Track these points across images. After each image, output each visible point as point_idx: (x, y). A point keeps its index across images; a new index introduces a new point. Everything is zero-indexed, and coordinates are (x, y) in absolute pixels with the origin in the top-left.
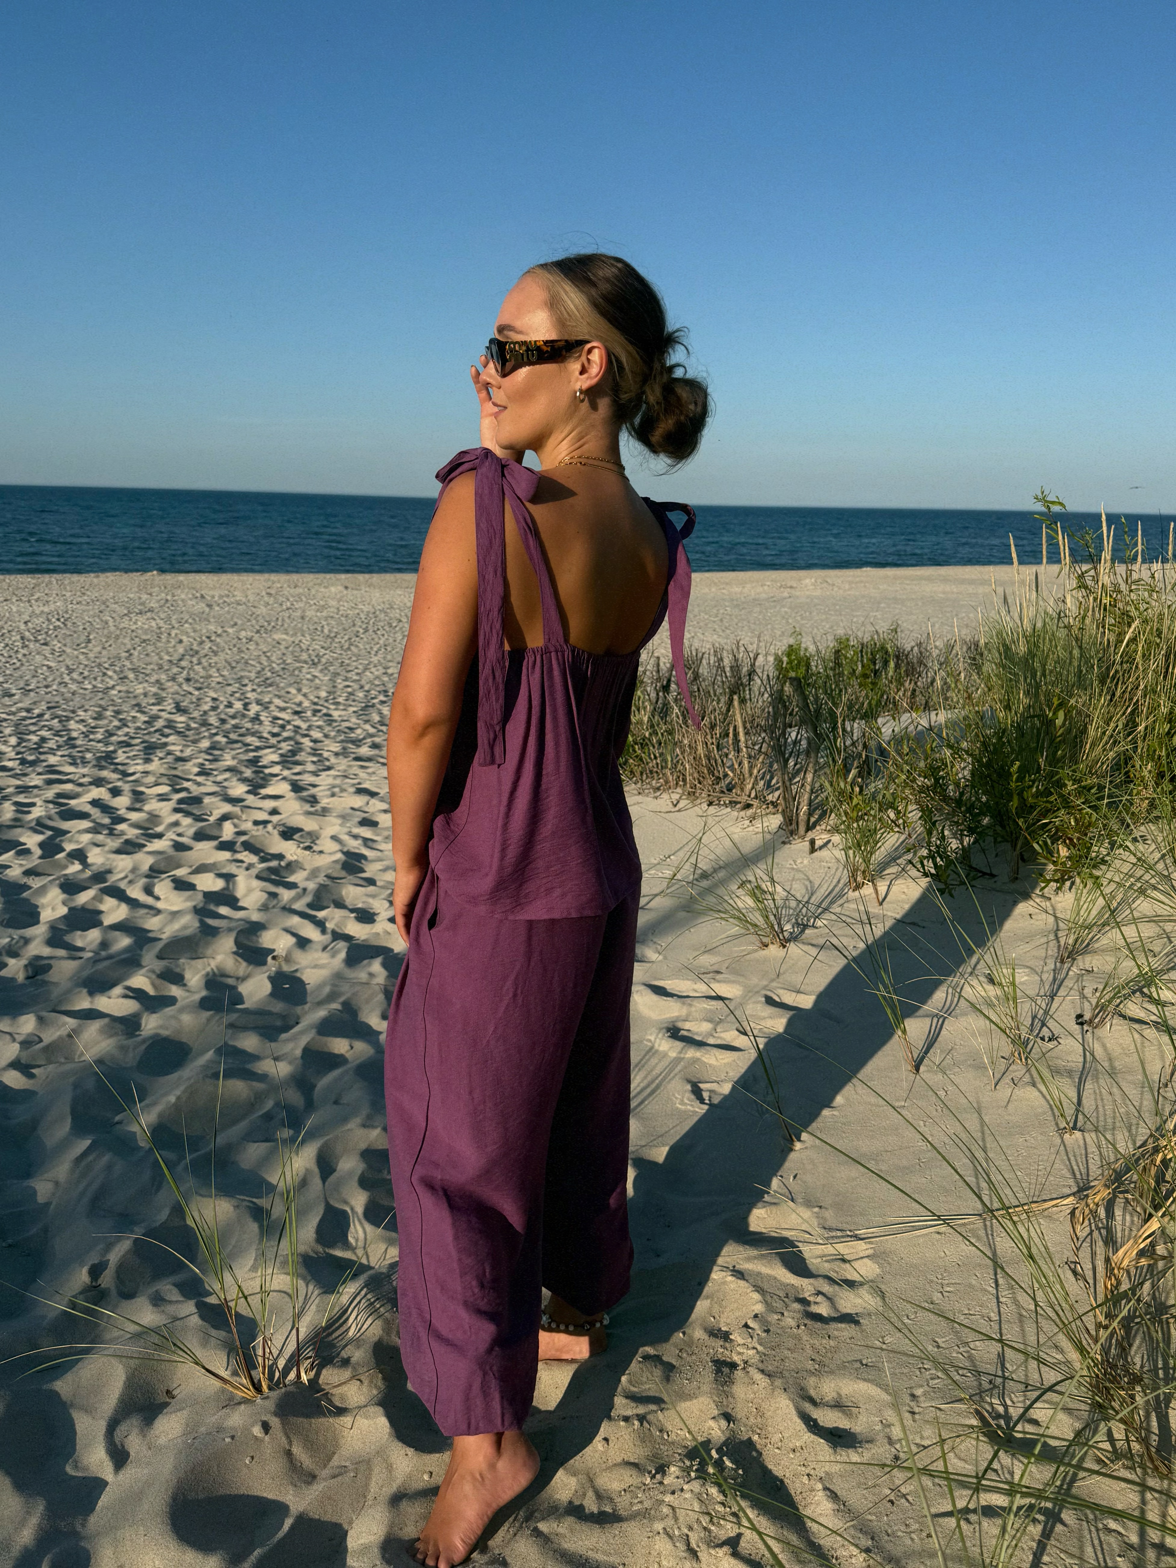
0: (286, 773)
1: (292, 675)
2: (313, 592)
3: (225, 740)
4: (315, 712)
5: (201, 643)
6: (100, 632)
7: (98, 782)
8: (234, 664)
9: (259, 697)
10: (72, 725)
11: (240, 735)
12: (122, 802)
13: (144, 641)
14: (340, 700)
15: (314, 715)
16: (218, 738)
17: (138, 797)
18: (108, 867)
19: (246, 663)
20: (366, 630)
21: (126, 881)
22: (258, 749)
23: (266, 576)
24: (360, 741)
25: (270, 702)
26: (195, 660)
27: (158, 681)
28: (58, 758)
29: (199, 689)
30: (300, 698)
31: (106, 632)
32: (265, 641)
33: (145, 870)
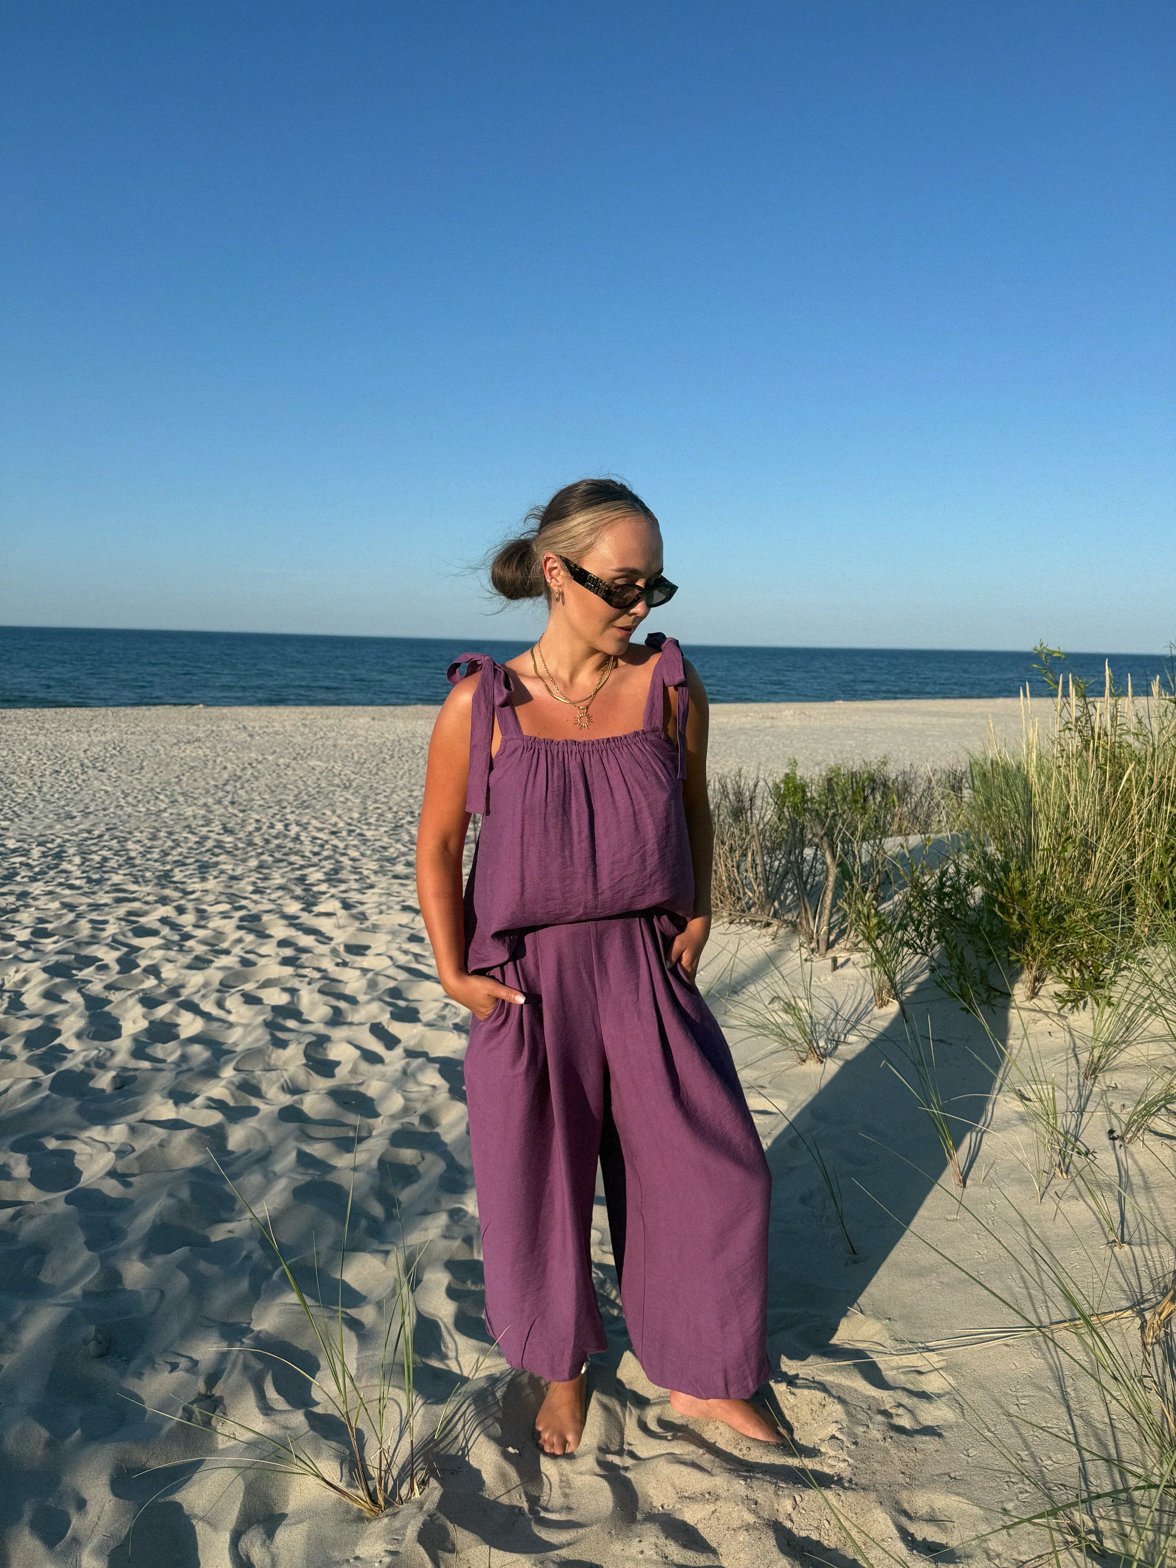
0: (333, 891)
1: (326, 797)
2: (344, 722)
3: (270, 859)
4: (350, 832)
5: (244, 769)
6: (152, 759)
7: (164, 901)
8: (273, 788)
9: (298, 818)
10: (130, 845)
11: (285, 854)
12: (188, 919)
13: (192, 768)
14: (372, 820)
15: (349, 835)
16: (264, 857)
17: (202, 914)
18: (181, 982)
19: (285, 787)
20: (392, 757)
21: (200, 994)
22: (302, 867)
23: (301, 708)
24: (395, 859)
25: (308, 823)
26: (238, 785)
27: (205, 804)
28: (122, 877)
29: (243, 811)
30: (334, 819)
31: (157, 759)
32: (301, 767)
33: (216, 985)
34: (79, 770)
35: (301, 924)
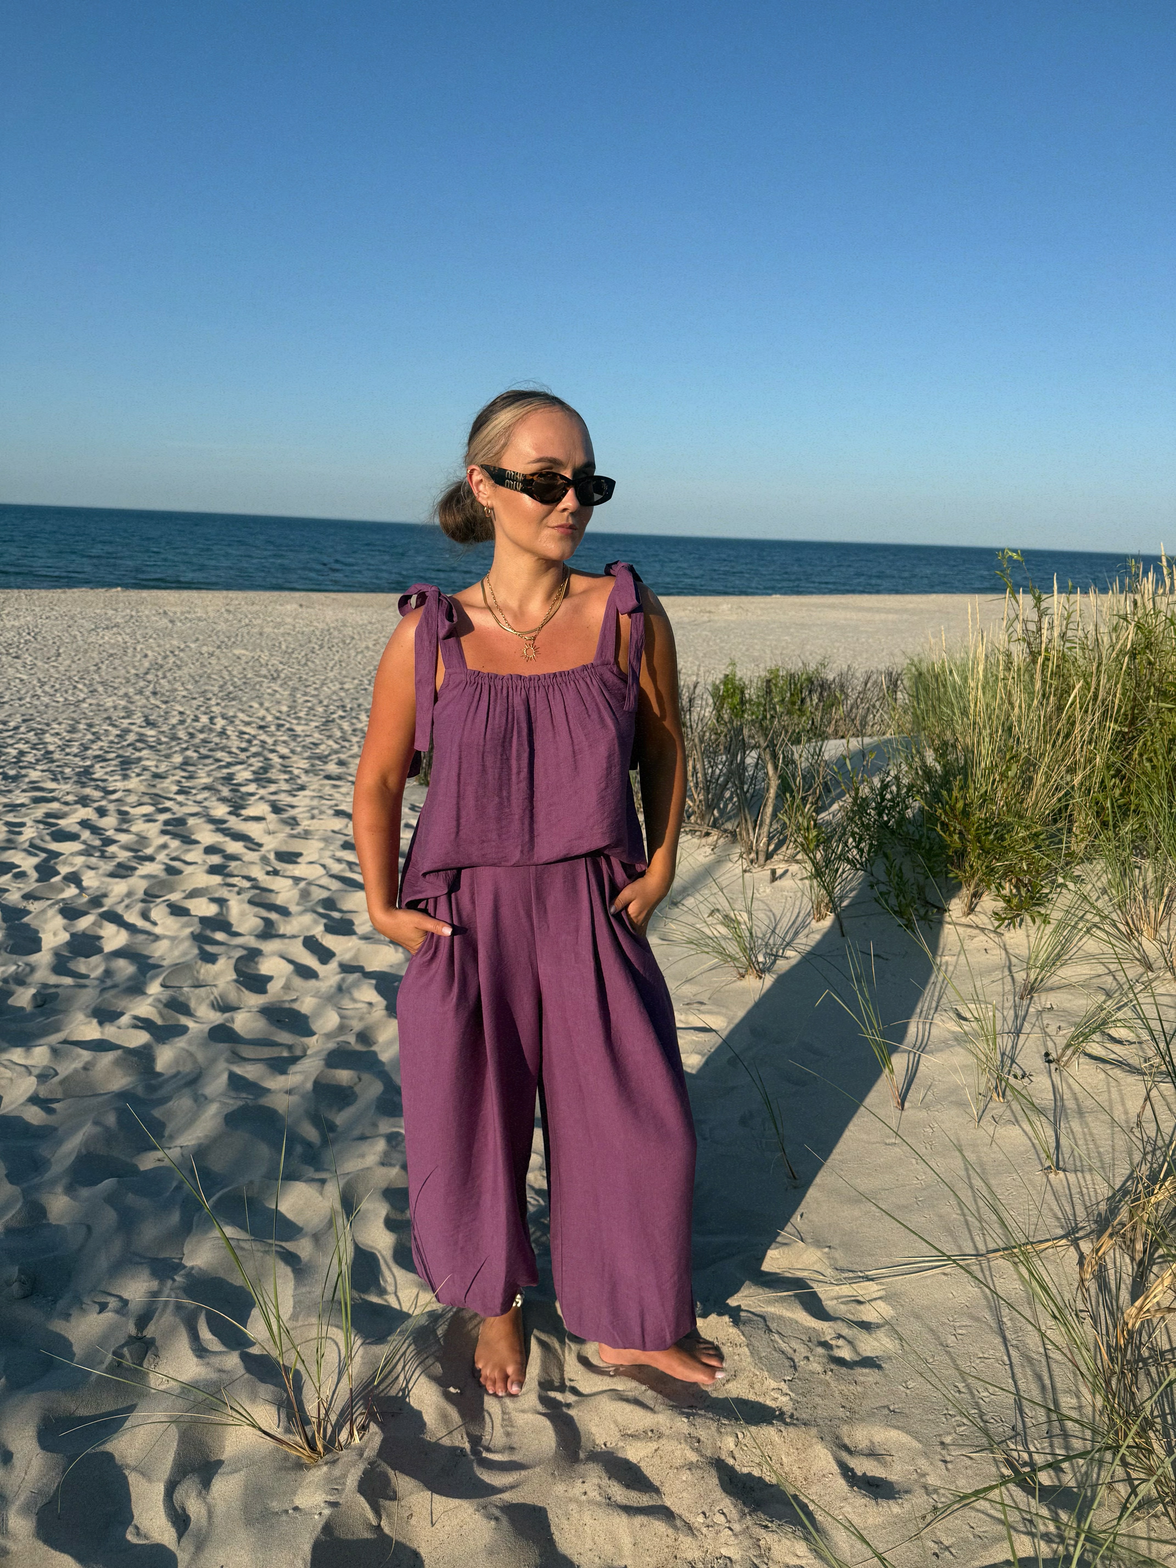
0: (262, 792)
1: (253, 689)
2: (270, 609)
3: (195, 755)
4: (279, 726)
5: (165, 657)
6: (69, 646)
7: (84, 801)
8: (197, 678)
9: (224, 711)
10: (48, 738)
11: (211, 750)
12: (109, 822)
13: (111, 655)
14: (302, 714)
15: (278, 730)
16: (189, 753)
17: (124, 817)
18: (103, 891)
19: (209, 677)
20: (321, 647)
21: (123, 904)
22: (229, 765)
23: (225, 593)
24: (326, 757)
25: (235, 717)
26: (160, 674)
27: (126, 695)
28: (39, 773)
29: (166, 702)
30: (262, 712)
31: (75, 646)
32: (226, 656)
33: (140, 894)
35: (229, 829)
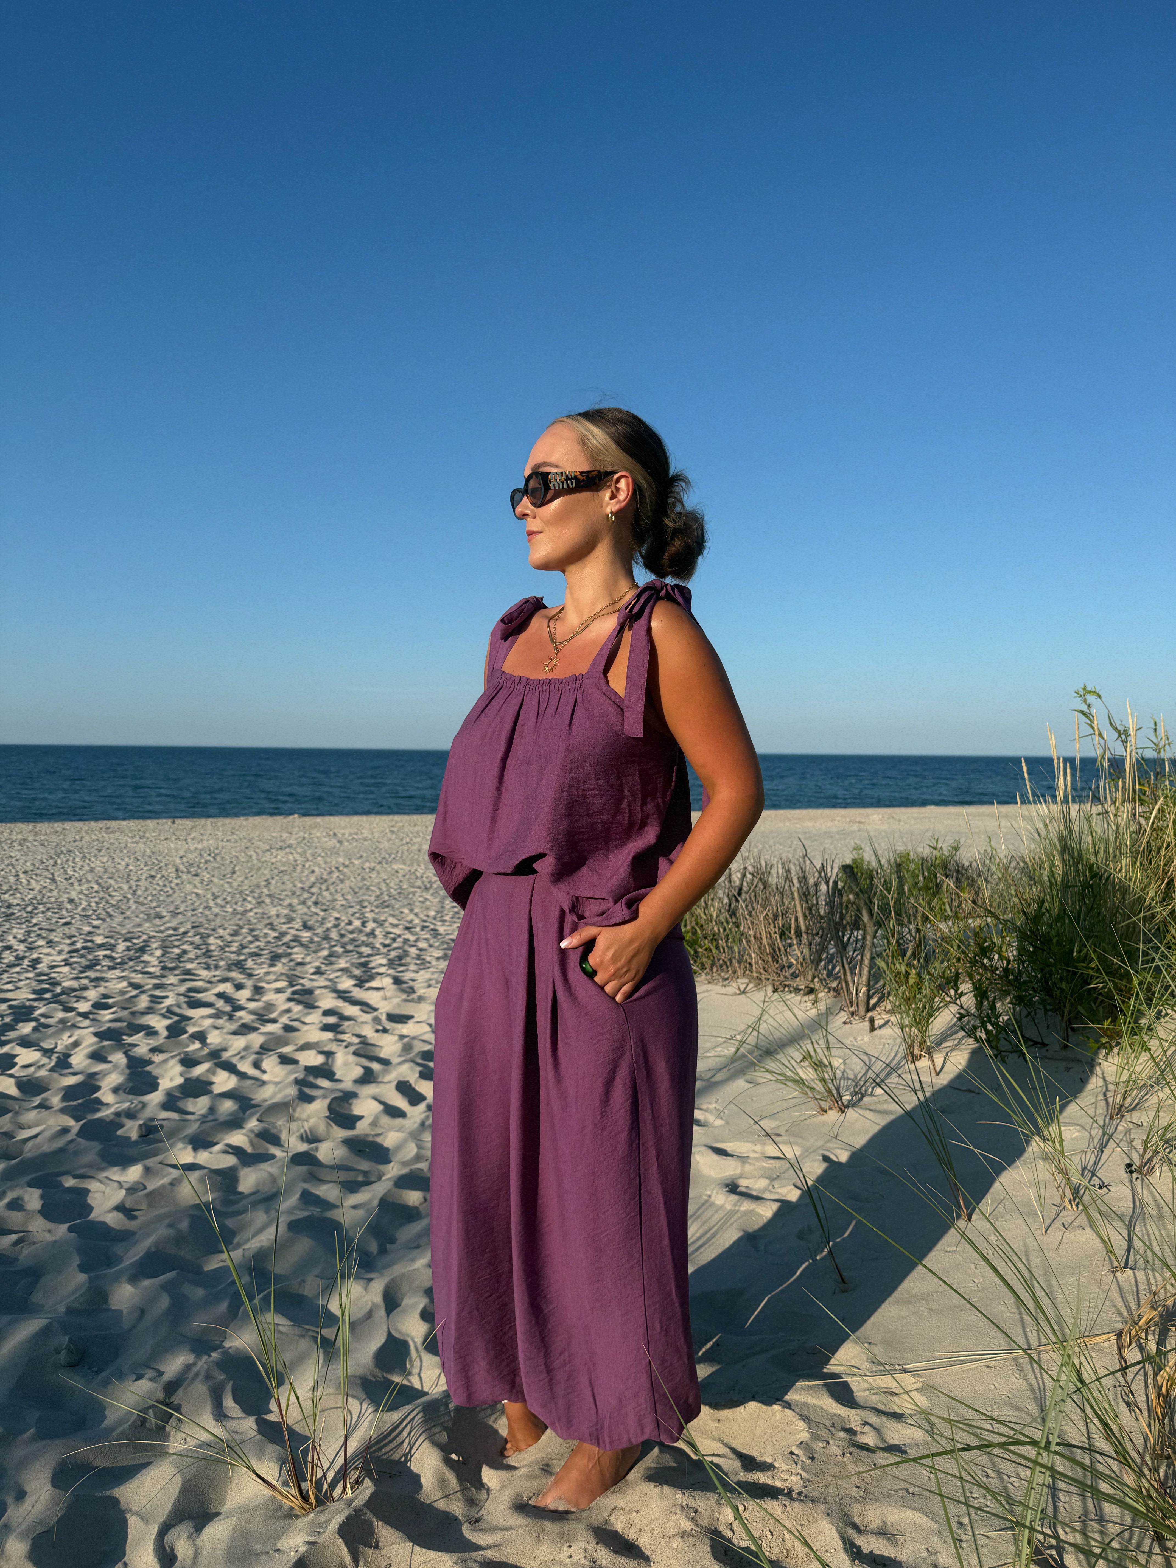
0: (391, 972)
1: (406, 898)
3: (341, 950)
5: (331, 873)
6: (245, 865)
7: (226, 980)
8: (357, 890)
9: (376, 916)
10: (211, 940)
11: (356, 946)
12: (243, 995)
13: (282, 872)
14: (447, 918)
15: (422, 930)
16: (336, 948)
17: (258, 991)
18: (223, 1046)
19: (368, 889)
21: (238, 1057)
22: (369, 956)
23: (391, 817)
25: (385, 921)
26: (324, 887)
27: (290, 905)
28: (195, 965)
29: (325, 910)
30: (411, 917)
31: (249, 865)
32: (385, 870)
33: (256, 1046)
34: (174, 875)
35: (351, 997)
